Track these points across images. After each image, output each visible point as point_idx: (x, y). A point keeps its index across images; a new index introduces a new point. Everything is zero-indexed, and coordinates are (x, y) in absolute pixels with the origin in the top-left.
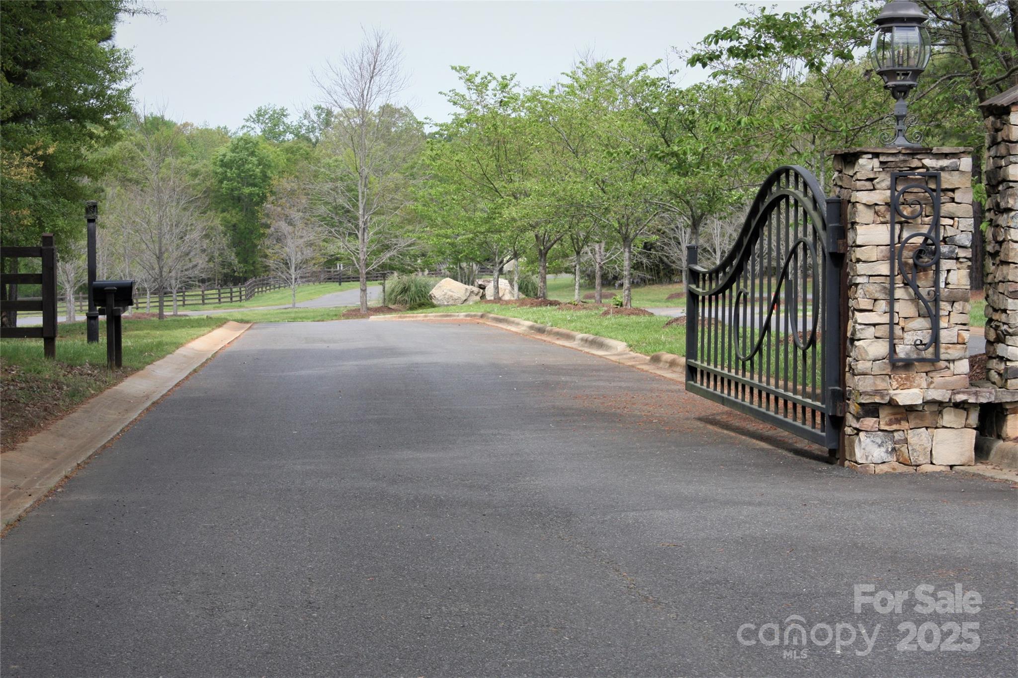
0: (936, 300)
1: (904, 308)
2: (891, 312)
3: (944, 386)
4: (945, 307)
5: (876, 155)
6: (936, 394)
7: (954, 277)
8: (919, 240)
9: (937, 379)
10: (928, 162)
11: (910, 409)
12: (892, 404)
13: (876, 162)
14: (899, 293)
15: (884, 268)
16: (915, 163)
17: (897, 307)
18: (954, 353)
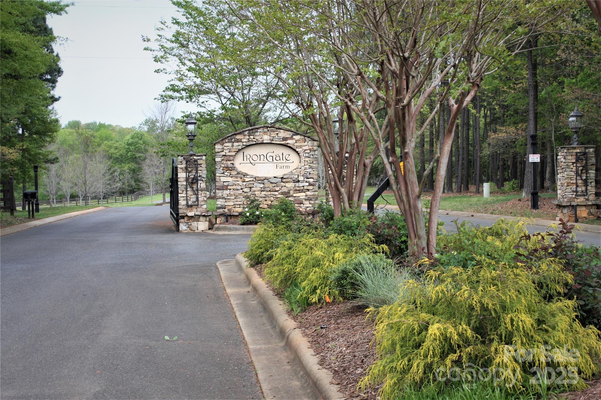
0: (197, 190)
1: (190, 193)
2: (187, 194)
3: (200, 211)
4: (200, 192)
5: (182, 156)
6: (197, 213)
7: (202, 185)
8: (193, 176)
9: (199, 210)
10: (195, 157)
11: (192, 217)
12: (187, 216)
13: (182, 158)
14: (188, 189)
15: (185, 183)
16: (192, 158)
17: (188, 192)
18: (202, 203)
